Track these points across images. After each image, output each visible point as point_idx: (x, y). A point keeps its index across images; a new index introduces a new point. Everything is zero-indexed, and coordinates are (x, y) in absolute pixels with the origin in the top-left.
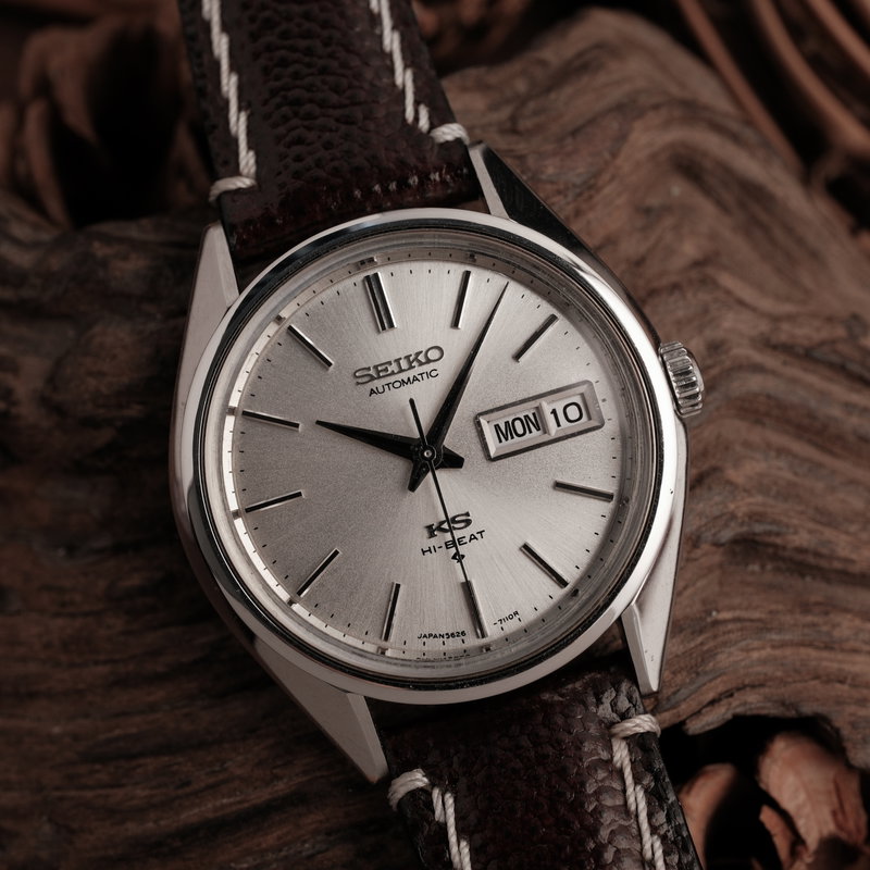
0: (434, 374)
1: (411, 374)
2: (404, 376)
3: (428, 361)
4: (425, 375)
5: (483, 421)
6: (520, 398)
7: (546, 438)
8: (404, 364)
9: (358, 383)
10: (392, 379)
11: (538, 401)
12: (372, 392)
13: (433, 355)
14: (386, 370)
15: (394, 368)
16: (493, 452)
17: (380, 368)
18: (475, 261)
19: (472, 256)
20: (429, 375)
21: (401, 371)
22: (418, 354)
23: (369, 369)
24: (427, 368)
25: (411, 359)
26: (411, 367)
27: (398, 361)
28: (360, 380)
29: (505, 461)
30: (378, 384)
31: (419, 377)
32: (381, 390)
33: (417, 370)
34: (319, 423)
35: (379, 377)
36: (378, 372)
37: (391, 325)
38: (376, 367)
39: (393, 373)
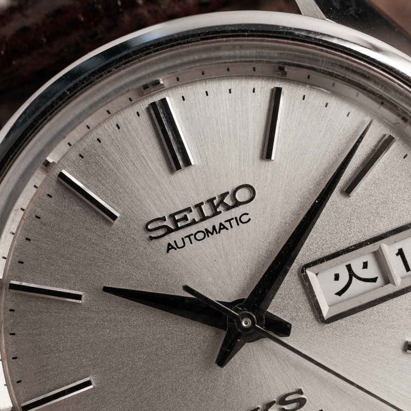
0: (244, 219)
1: (216, 221)
2: (207, 225)
3: (237, 204)
4: (234, 222)
5: (310, 273)
6: (354, 241)
7: (389, 289)
8: (207, 210)
9: (151, 238)
10: (193, 230)
11: (377, 244)
12: (170, 247)
13: (242, 195)
14: (185, 218)
15: (193, 215)
16: (326, 312)
17: (177, 217)
18: (285, 74)
19: (282, 69)
20: (239, 221)
21: (204, 218)
22: (223, 196)
23: (163, 219)
24: (236, 212)
25: (215, 202)
26: (216, 213)
27: (199, 206)
28: (154, 234)
29: (341, 322)
30: (176, 237)
31: (227, 225)
32: (180, 244)
33: (224, 216)
34: (106, 289)
35: (178, 229)
36: (175, 222)
37: (187, 163)
38: (172, 216)
39: (194, 222)
